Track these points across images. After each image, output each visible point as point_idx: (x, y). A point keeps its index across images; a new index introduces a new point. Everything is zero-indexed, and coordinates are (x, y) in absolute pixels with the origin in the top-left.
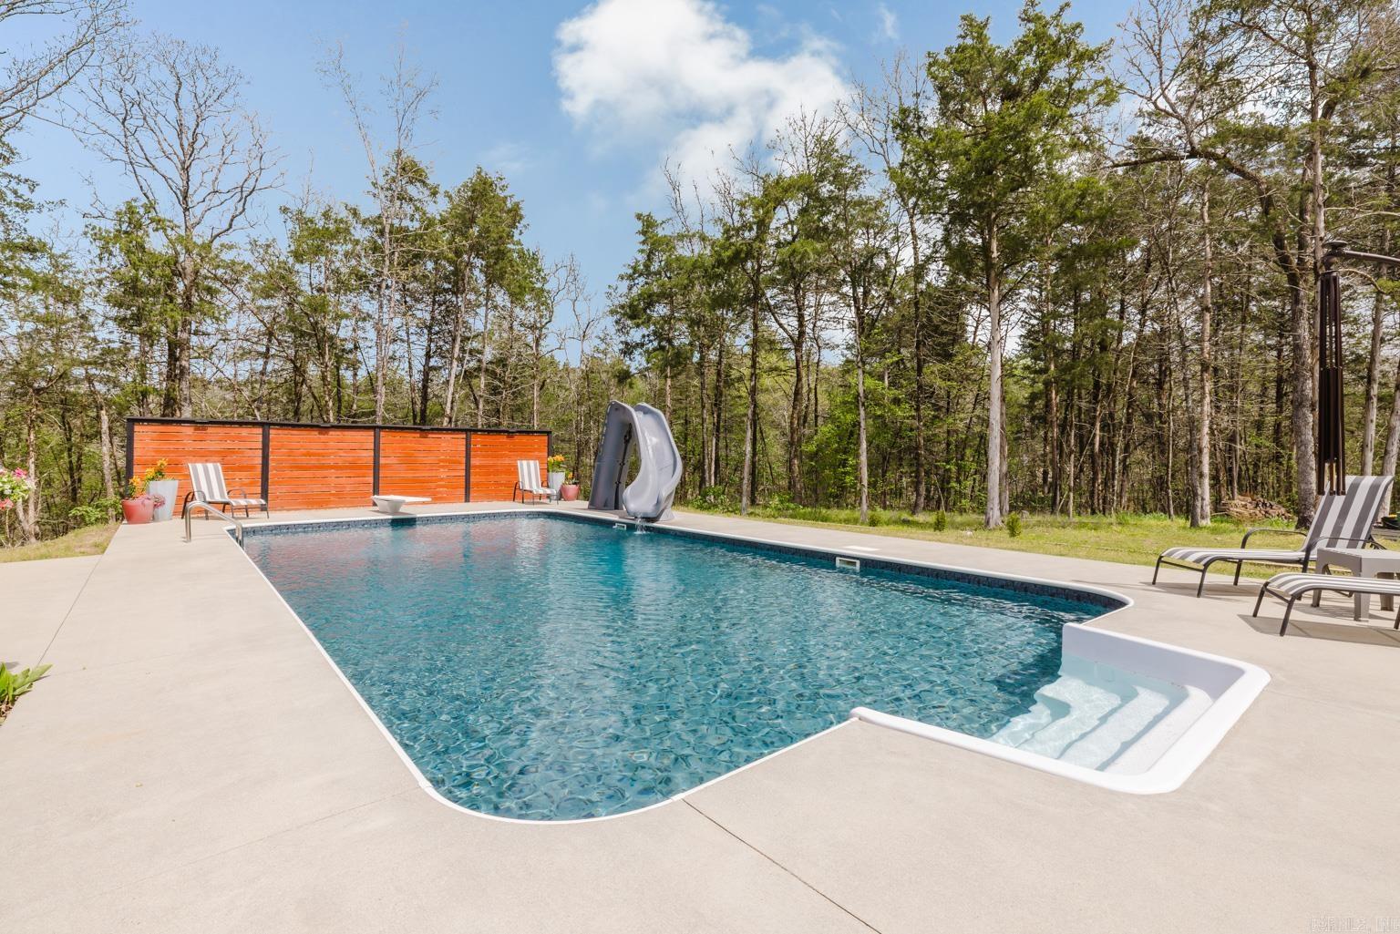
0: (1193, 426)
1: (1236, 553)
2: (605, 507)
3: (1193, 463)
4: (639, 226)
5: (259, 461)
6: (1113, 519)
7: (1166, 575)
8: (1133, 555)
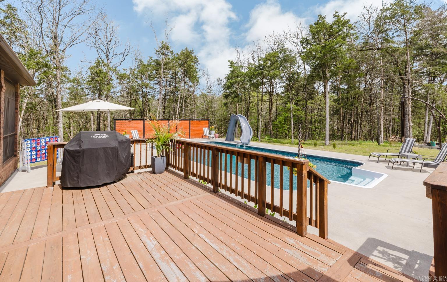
0: (379, 119)
1: (386, 154)
2: (230, 140)
3: (379, 128)
4: (229, 64)
5: (143, 129)
6: (358, 142)
7: (371, 158)
8: (364, 153)
